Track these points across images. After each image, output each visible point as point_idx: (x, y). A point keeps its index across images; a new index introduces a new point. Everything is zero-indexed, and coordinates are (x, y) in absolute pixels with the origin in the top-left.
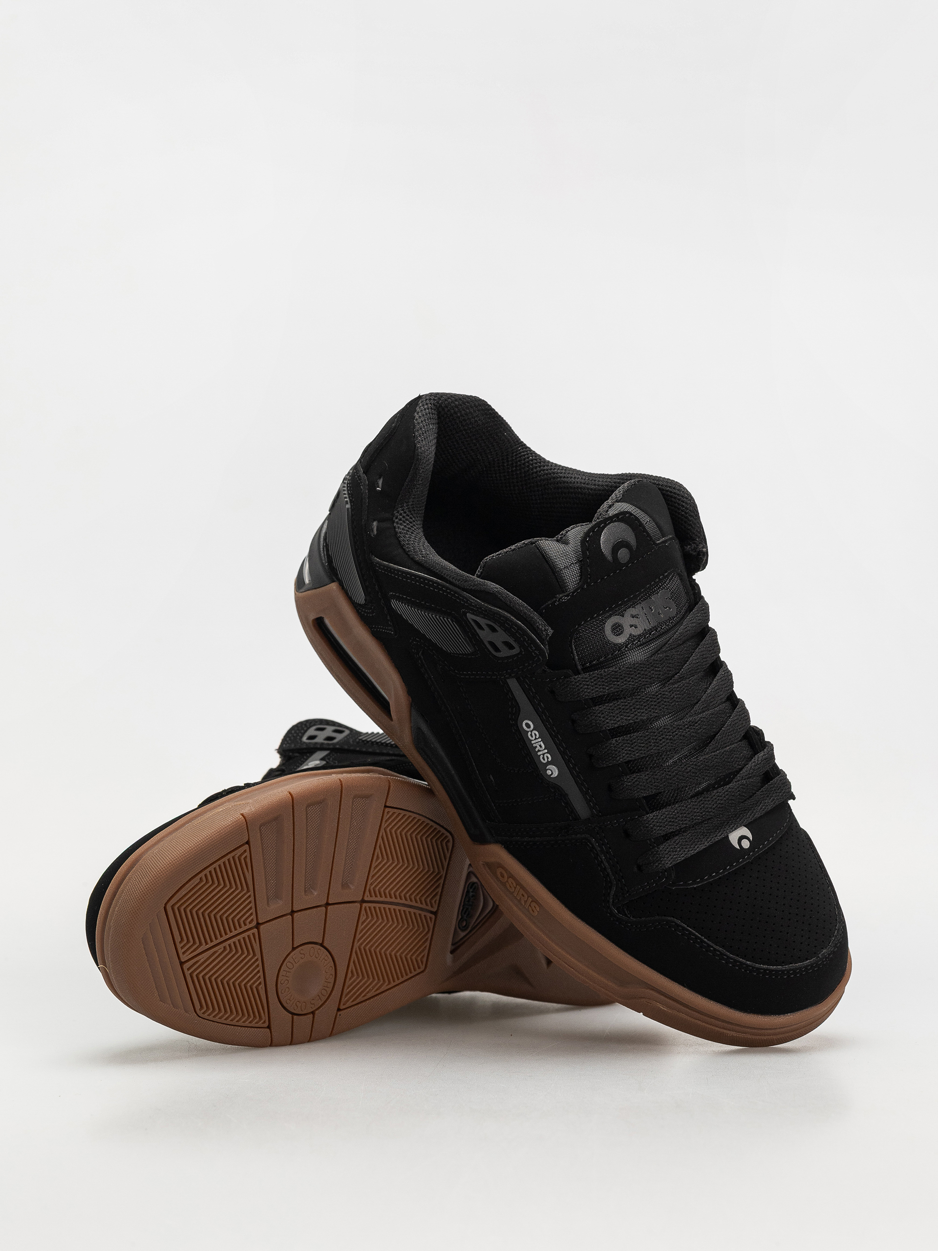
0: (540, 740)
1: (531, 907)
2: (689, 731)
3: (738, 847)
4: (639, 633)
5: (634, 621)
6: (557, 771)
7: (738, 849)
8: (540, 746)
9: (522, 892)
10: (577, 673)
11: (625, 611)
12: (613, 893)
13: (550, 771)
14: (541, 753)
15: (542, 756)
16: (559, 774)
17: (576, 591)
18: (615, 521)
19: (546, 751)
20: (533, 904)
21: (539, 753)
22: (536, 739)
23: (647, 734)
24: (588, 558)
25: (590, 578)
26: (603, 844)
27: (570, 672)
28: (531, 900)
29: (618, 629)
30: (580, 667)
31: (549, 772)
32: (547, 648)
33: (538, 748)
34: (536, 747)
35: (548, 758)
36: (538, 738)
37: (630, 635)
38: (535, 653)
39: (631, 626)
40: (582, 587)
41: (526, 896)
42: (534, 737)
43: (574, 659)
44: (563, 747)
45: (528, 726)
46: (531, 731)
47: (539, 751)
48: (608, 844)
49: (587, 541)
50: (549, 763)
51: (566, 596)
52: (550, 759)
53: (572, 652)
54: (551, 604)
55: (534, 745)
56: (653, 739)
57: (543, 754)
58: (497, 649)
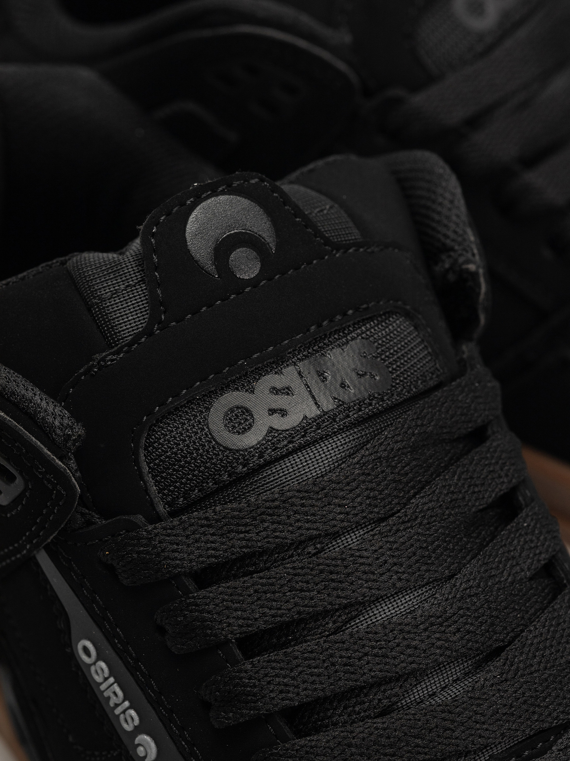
0: (112, 680)
2: (429, 637)
4: (291, 425)
5: (278, 401)
6: (153, 745)
8: (116, 695)
10: (155, 518)
11: (256, 379)
13: (142, 749)
14: (119, 709)
15: (121, 717)
16: (157, 752)
17: (136, 338)
18: (223, 193)
21: (116, 711)
22: (104, 680)
23: (326, 645)
24: (156, 269)
25: (165, 312)
27: (140, 519)
29: (239, 419)
30: (161, 508)
31: (140, 751)
32: (74, 466)
33: (113, 701)
34: (108, 697)
35: (133, 719)
36: (109, 678)
37: (270, 431)
39: (272, 411)
40: (148, 332)
42: (101, 677)
43: (146, 491)
45: (87, 652)
46: (94, 665)
47: (115, 705)
49: (153, 235)
50: (137, 731)
51: (113, 354)
52: (138, 722)
54: (85, 374)
55: (104, 694)
56: (341, 657)
57: (124, 712)
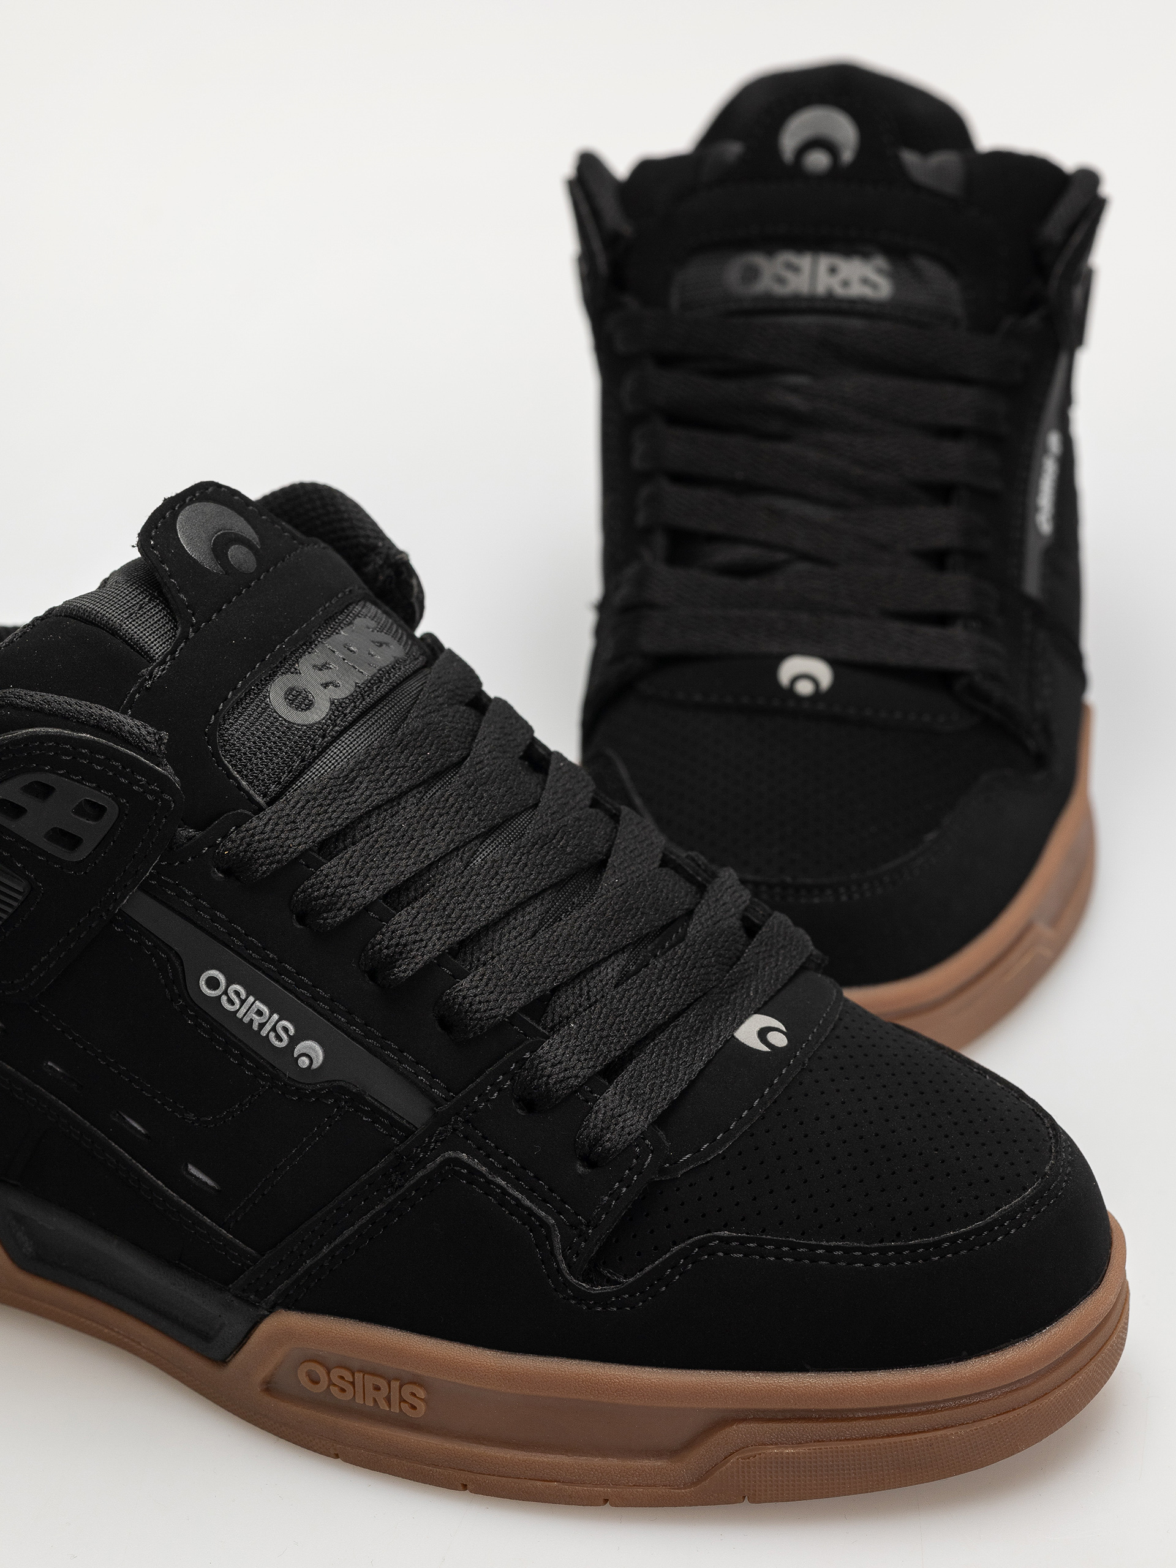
0: (252, 999)
1: (405, 1401)
3: (765, 1049)
4: (348, 693)
5: (326, 676)
6: (318, 1048)
7: (767, 1052)
8: (260, 1013)
9: (371, 1380)
10: (259, 809)
11: (298, 662)
12: (558, 1245)
13: (304, 1058)
14: (268, 1027)
15: (272, 1035)
16: (325, 1052)
17: (175, 648)
19: (276, 1017)
20: (407, 1389)
21: (264, 1033)
22: (243, 1002)
25: (193, 615)
26: (488, 1156)
27: (242, 811)
28: (398, 1383)
29: (299, 700)
30: (257, 797)
31: (304, 1062)
32: (171, 769)
33: (257, 1020)
34: (252, 1021)
35: (286, 1030)
36: (247, 998)
37: (332, 703)
38: (152, 792)
39: (325, 686)
40: (184, 638)
41: (383, 1383)
42: (237, 1001)
43: (240, 787)
44: (305, 987)
45: (213, 983)
46: (226, 993)
47: (262, 1026)
48: (497, 1148)
49: (153, 547)
50: (294, 1041)
51: (159, 665)
52: (292, 1031)
53: (230, 775)
54: (138, 691)
55: (246, 1020)
57: (274, 1029)
58: (72, 841)
